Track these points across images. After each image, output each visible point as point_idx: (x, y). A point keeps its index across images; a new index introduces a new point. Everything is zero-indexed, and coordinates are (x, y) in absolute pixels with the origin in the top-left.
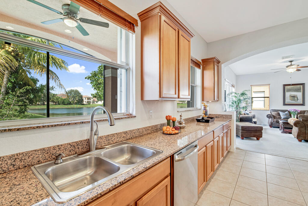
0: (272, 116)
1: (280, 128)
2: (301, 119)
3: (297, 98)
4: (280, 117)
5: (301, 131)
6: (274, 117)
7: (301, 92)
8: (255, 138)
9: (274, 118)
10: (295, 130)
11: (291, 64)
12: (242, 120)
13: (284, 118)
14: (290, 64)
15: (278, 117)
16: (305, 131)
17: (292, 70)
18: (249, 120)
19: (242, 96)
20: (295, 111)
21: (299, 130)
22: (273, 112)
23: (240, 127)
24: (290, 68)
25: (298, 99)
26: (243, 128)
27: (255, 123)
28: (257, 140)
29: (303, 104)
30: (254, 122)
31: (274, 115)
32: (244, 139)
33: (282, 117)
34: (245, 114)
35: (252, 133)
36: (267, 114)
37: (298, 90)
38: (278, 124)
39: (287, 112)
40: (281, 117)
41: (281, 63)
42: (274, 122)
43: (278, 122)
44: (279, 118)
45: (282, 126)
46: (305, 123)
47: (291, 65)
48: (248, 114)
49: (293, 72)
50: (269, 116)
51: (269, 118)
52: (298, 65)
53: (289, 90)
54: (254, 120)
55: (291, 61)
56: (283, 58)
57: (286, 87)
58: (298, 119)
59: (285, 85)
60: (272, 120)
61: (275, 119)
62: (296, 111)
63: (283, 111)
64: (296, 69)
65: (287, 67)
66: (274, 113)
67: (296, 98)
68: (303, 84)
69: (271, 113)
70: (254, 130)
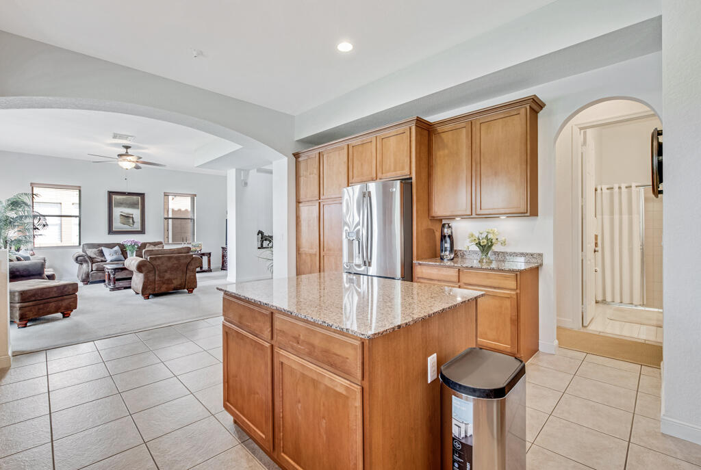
0: (87, 259)
1: (107, 282)
2: (148, 258)
3: (133, 220)
4: (103, 259)
5: (148, 280)
6: (92, 260)
7: (138, 208)
8: (59, 315)
9: (93, 262)
10: (138, 280)
11: (127, 152)
12: (15, 275)
13: (111, 261)
14: (123, 151)
15: (100, 259)
16: (154, 277)
17: (127, 164)
18: (35, 272)
19: (12, 210)
20: (133, 244)
21: (146, 278)
22: (90, 250)
23: (17, 294)
24: (124, 160)
25: (134, 222)
26: (25, 296)
27: (51, 277)
28: (64, 317)
29: (142, 232)
30: (47, 276)
31: (93, 255)
32: (28, 324)
33: (109, 258)
34: (18, 259)
35: (51, 304)
36: (76, 256)
37: (133, 205)
38: (100, 274)
39: (117, 248)
40: (105, 258)
41: (107, 147)
42: (92, 270)
43: (102, 270)
44: (102, 261)
45: (112, 276)
46: (154, 263)
47: (127, 154)
48: (27, 259)
49: (129, 168)
50: (81, 258)
51: (82, 264)
52: (140, 158)
53: (120, 204)
54: (48, 272)
55: (127, 147)
56: (115, 136)
57: (114, 197)
58: (142, 257)
59: (111, 193)
60: (88, 266)
61: (94, 265)
62: (136, 243)
63: (110, 246)
64: (134, 165)
65: (120, 155)
66: (91, 252)
67: (131, 221)
68: (142, 195)
69: (84, 251)
70: (56, 295)
